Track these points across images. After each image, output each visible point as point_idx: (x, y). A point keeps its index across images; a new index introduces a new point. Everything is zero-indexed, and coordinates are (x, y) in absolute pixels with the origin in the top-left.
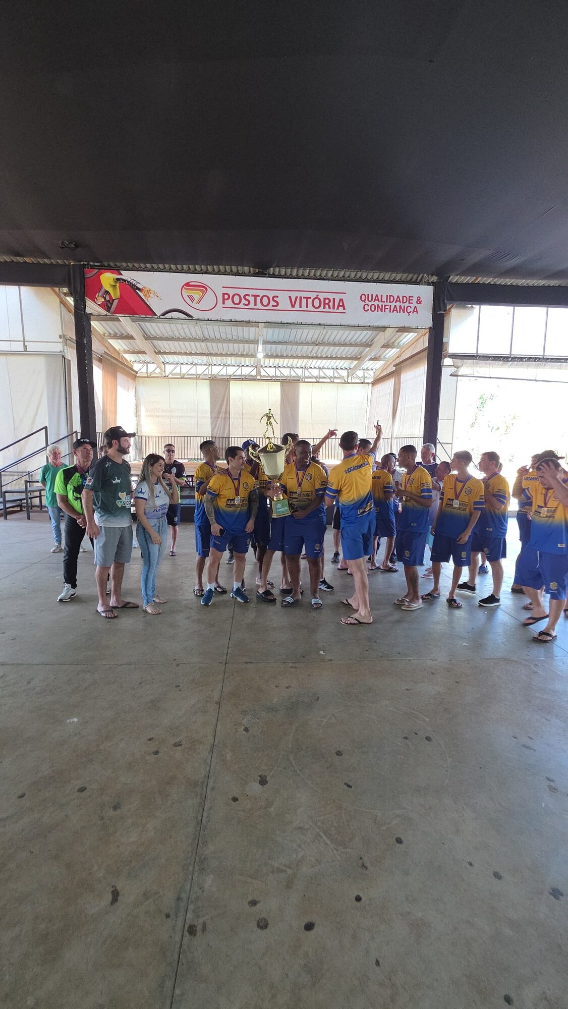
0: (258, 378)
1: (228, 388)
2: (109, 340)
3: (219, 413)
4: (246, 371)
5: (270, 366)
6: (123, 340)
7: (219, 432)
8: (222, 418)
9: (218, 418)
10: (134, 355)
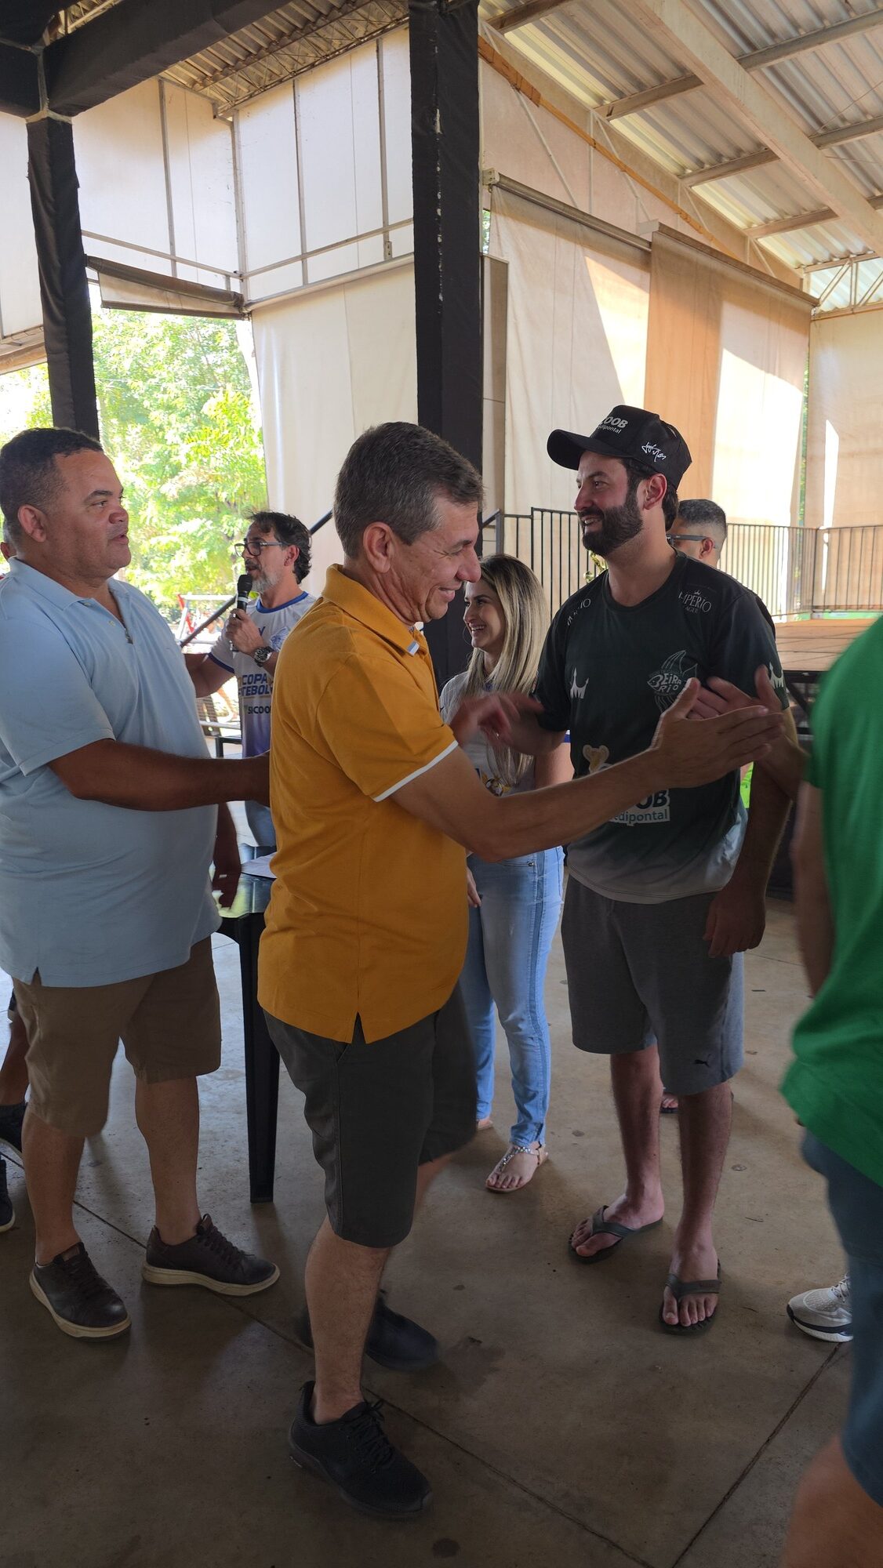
2: (697, 189)
6: (743, 174)
10: (801, 231)
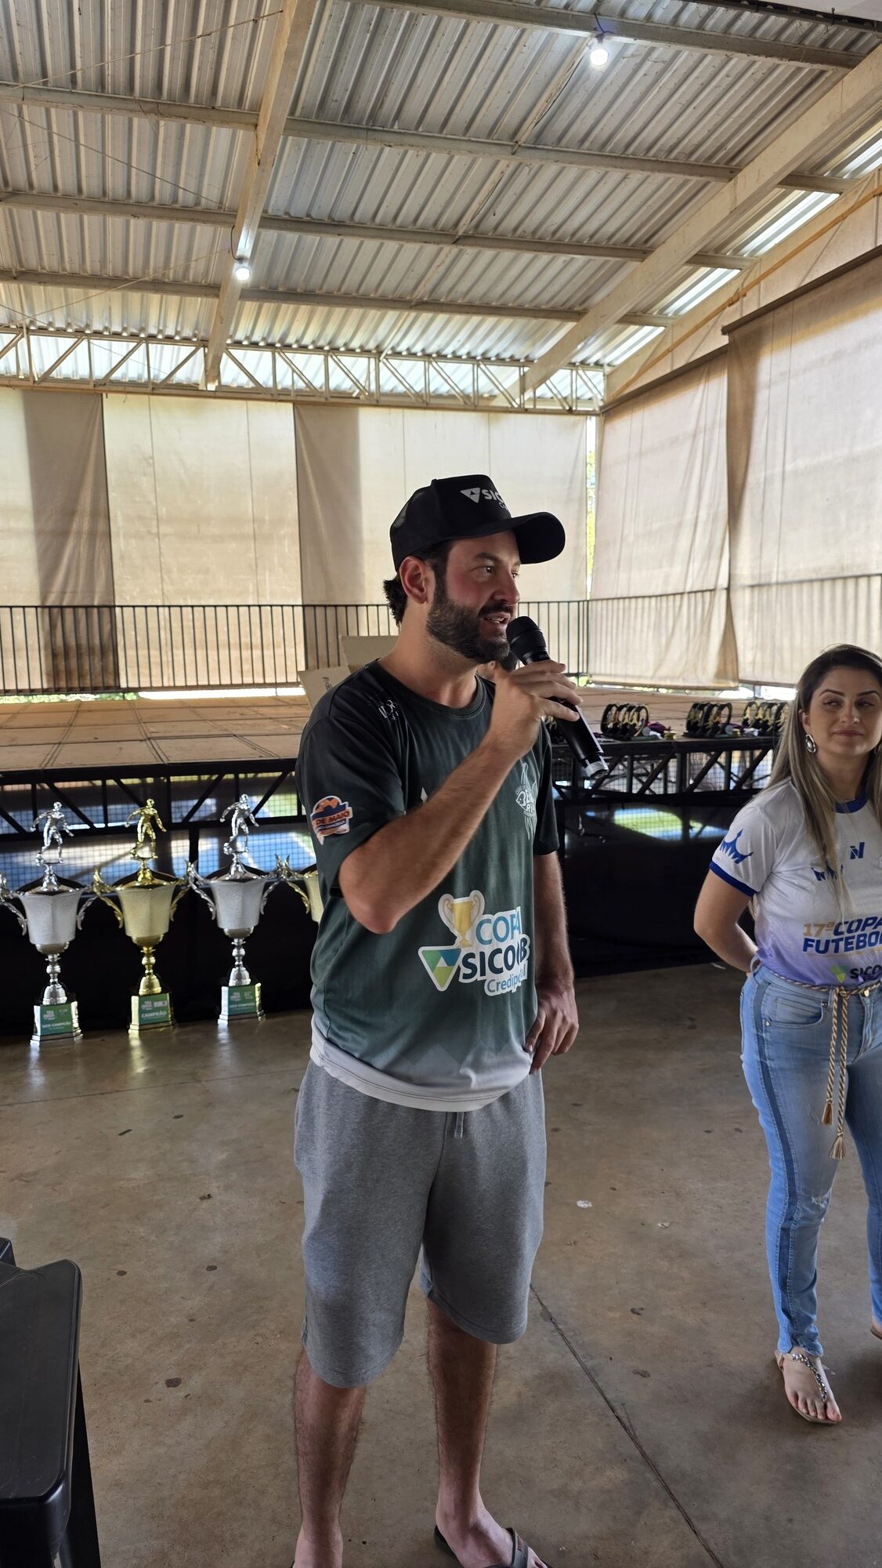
0: (212, 387)
1: (98, 420)
3: (69, 513)
4: (164, 360)
5: (254, 345)
7: (69, 589)
8: (79, 534)
9: (64, 534)
